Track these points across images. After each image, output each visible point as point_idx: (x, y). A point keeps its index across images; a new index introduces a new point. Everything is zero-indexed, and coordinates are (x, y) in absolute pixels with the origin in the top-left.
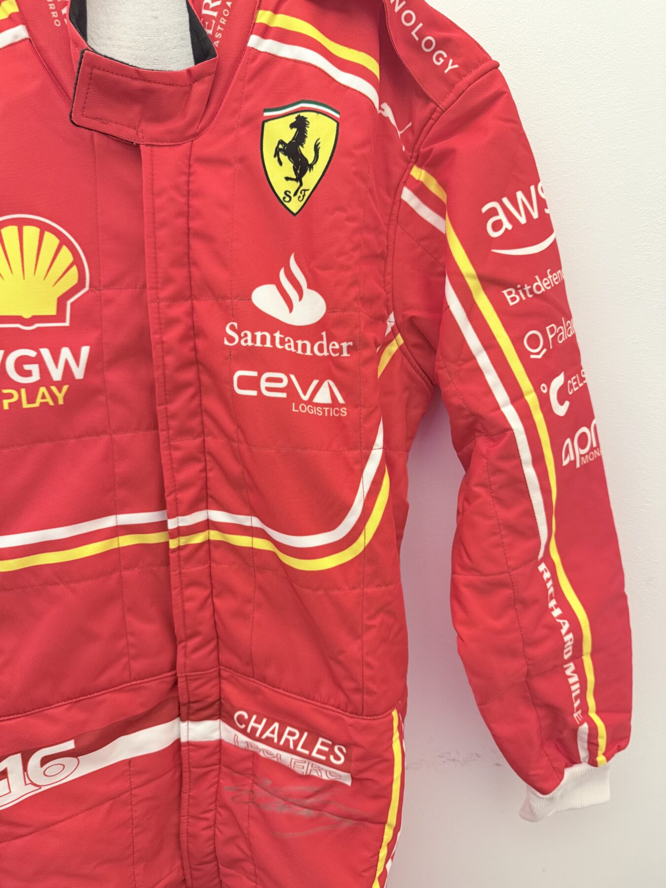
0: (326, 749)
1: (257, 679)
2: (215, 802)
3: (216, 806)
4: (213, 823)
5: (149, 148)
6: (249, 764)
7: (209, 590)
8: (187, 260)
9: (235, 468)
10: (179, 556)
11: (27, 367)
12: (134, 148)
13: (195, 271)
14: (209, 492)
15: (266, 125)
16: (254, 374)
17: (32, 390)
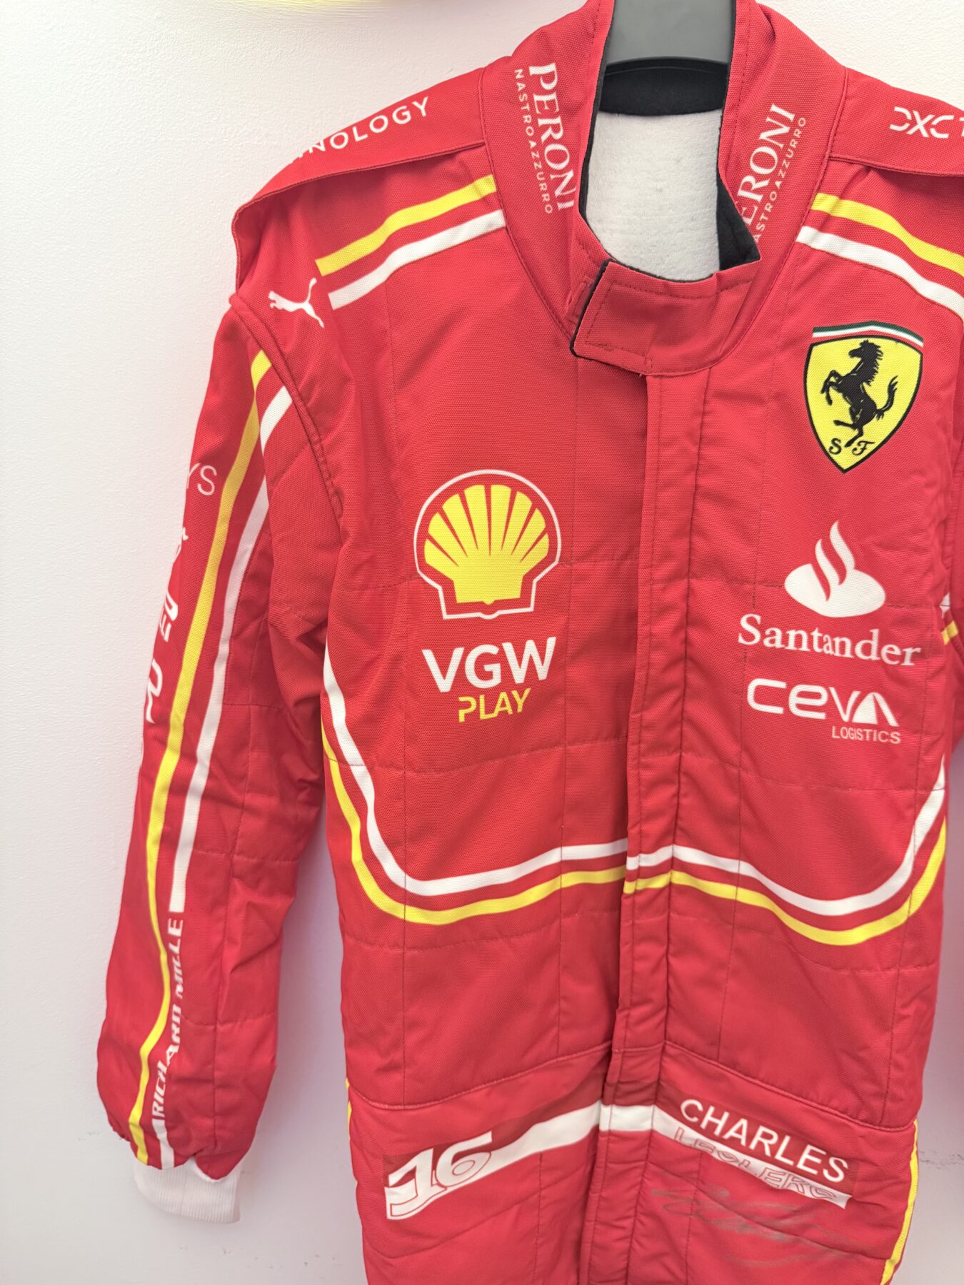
0: (818, 1161)
1: (721, 1063)
2: (636, 1207)
3: (636, 1211)
4: (630, 1233)
5: (658, 379)
6: (694, 1166)
7: (665, 947)
8: (690, 528)
9: (729, 800)
10: (634, 902)
11: (488, 668)
12: (640, 381)
13: (699, 542)
14: (680, 823)
15: (815, 349)
16: (781, 685)
17: (491, 695)
